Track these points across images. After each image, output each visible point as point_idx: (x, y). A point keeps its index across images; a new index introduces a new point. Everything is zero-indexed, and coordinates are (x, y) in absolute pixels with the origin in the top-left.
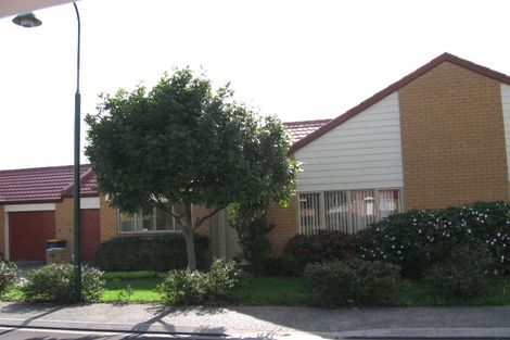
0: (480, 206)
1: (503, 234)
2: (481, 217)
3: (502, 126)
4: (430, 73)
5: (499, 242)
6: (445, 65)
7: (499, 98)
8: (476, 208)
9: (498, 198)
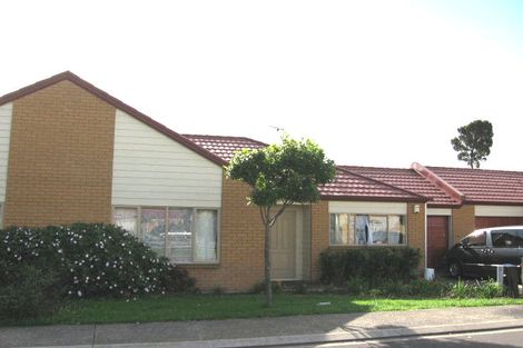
0: (78, 227)
1: (91, 255)
2: (76, 238)
3: (112, 150)
4: (49, 88)
5: (88, 263)
6: (66, 83)
7: (113, 122)
8: (73, 229)
9: (100, 220)
